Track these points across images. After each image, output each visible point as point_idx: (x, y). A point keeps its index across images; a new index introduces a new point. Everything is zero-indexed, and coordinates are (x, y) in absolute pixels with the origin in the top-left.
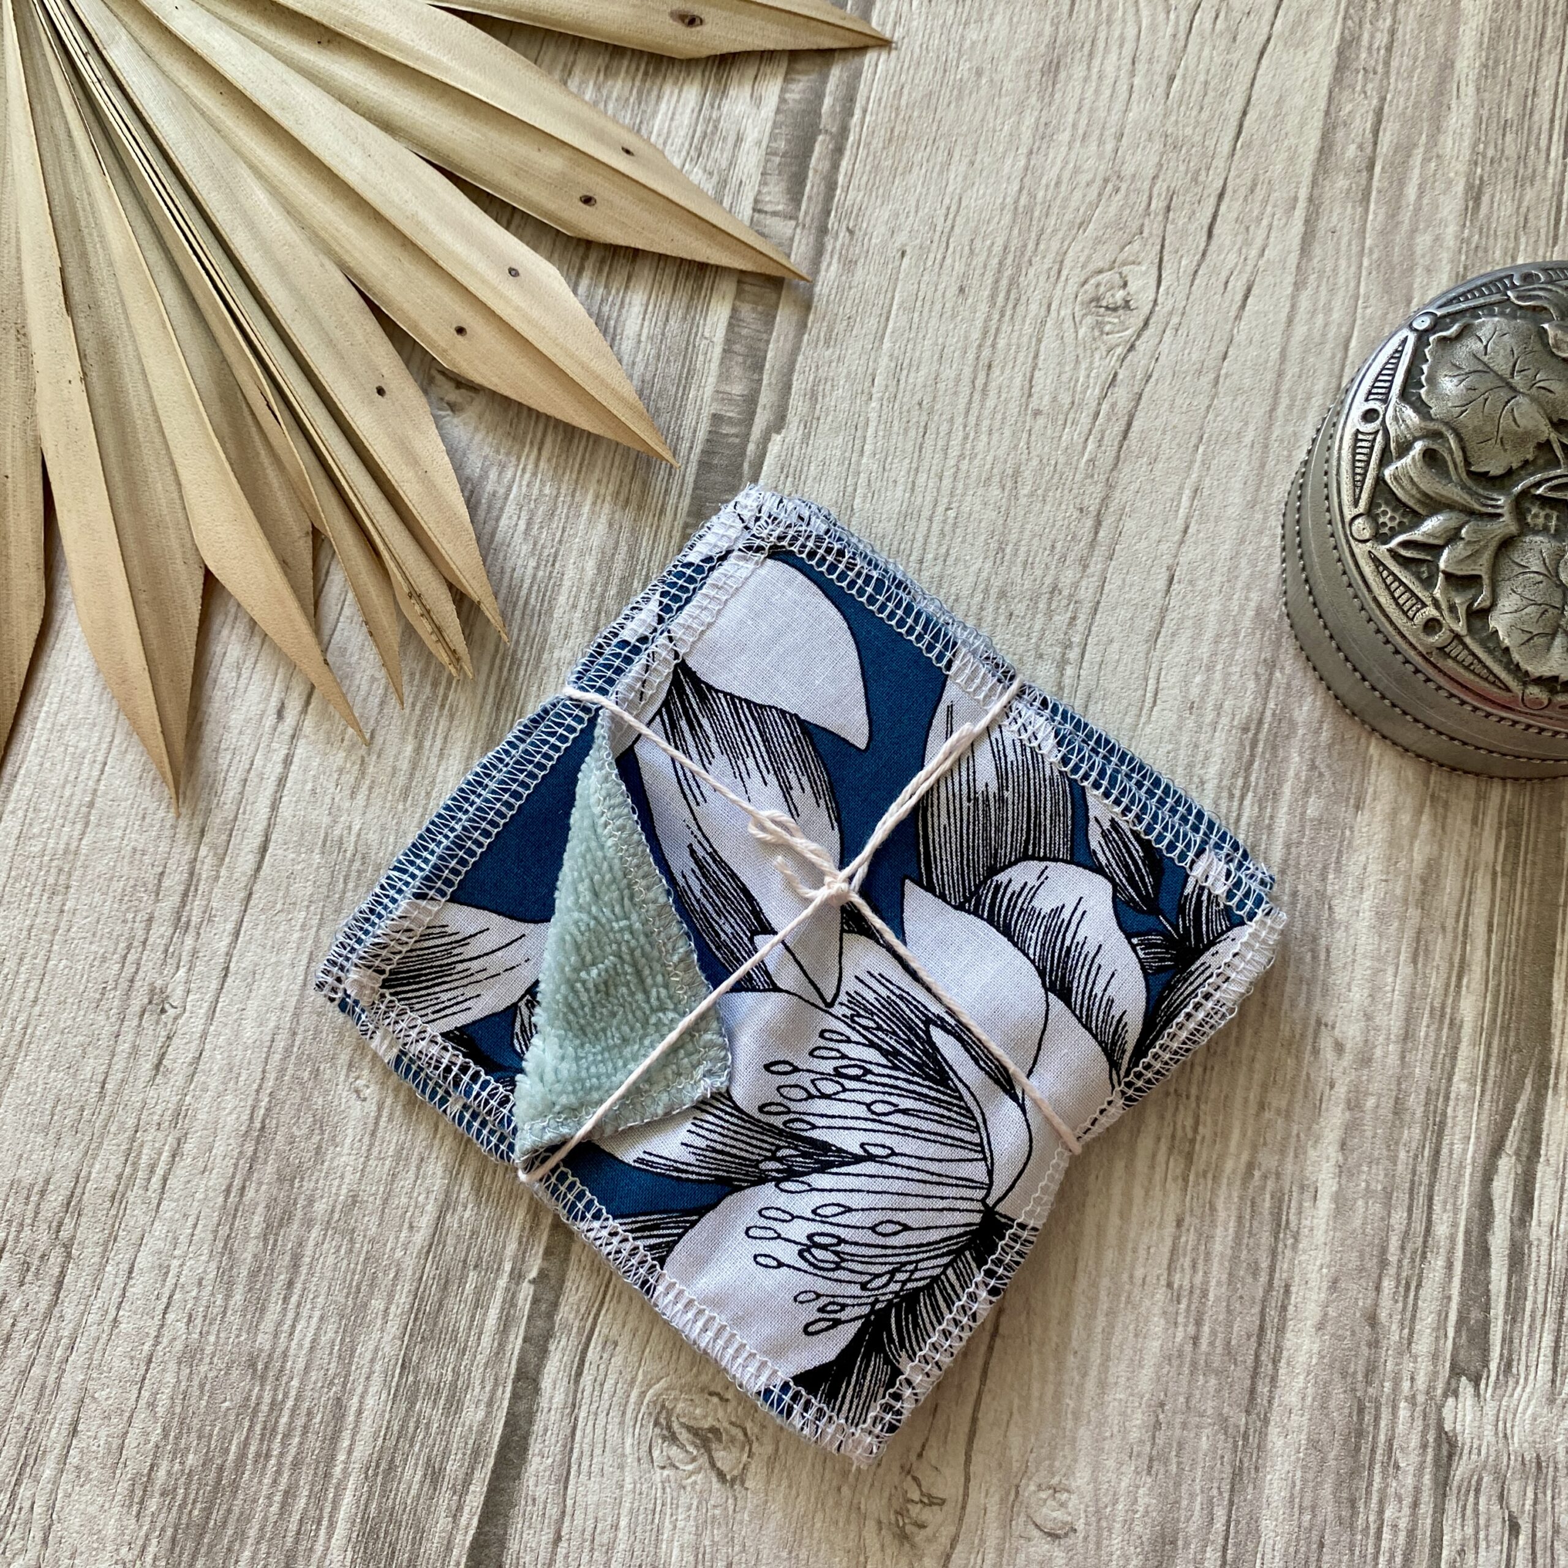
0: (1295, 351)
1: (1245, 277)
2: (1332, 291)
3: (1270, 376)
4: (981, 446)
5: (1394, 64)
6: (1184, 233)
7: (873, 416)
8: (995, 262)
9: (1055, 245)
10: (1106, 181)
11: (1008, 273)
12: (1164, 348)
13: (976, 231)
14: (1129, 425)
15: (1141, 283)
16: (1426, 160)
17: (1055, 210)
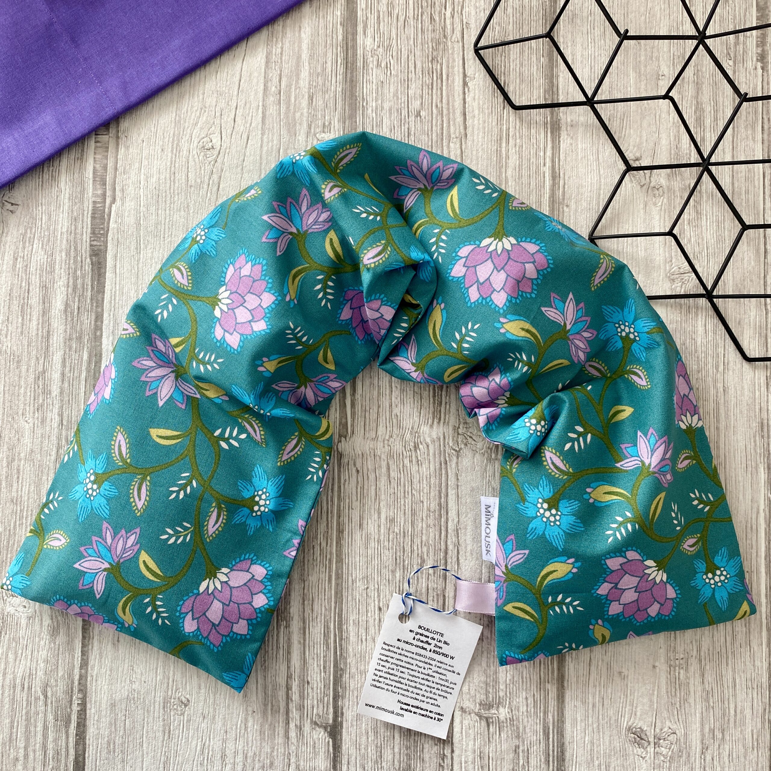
0: (264, 156)
1: (246, 134)
3: (258, 165)
4: (176, 199)
5: (283, 58)
6: (227, 122)
7: (142, 194)
8: (171, 139)
9: (189, 131)
10: (201, 109)
11: (176, 142)
12: (225, 160)
13: (164, 130)
14: (219, 186)
15: (216, 140)
16: (296, 89)
17: (187, 120)
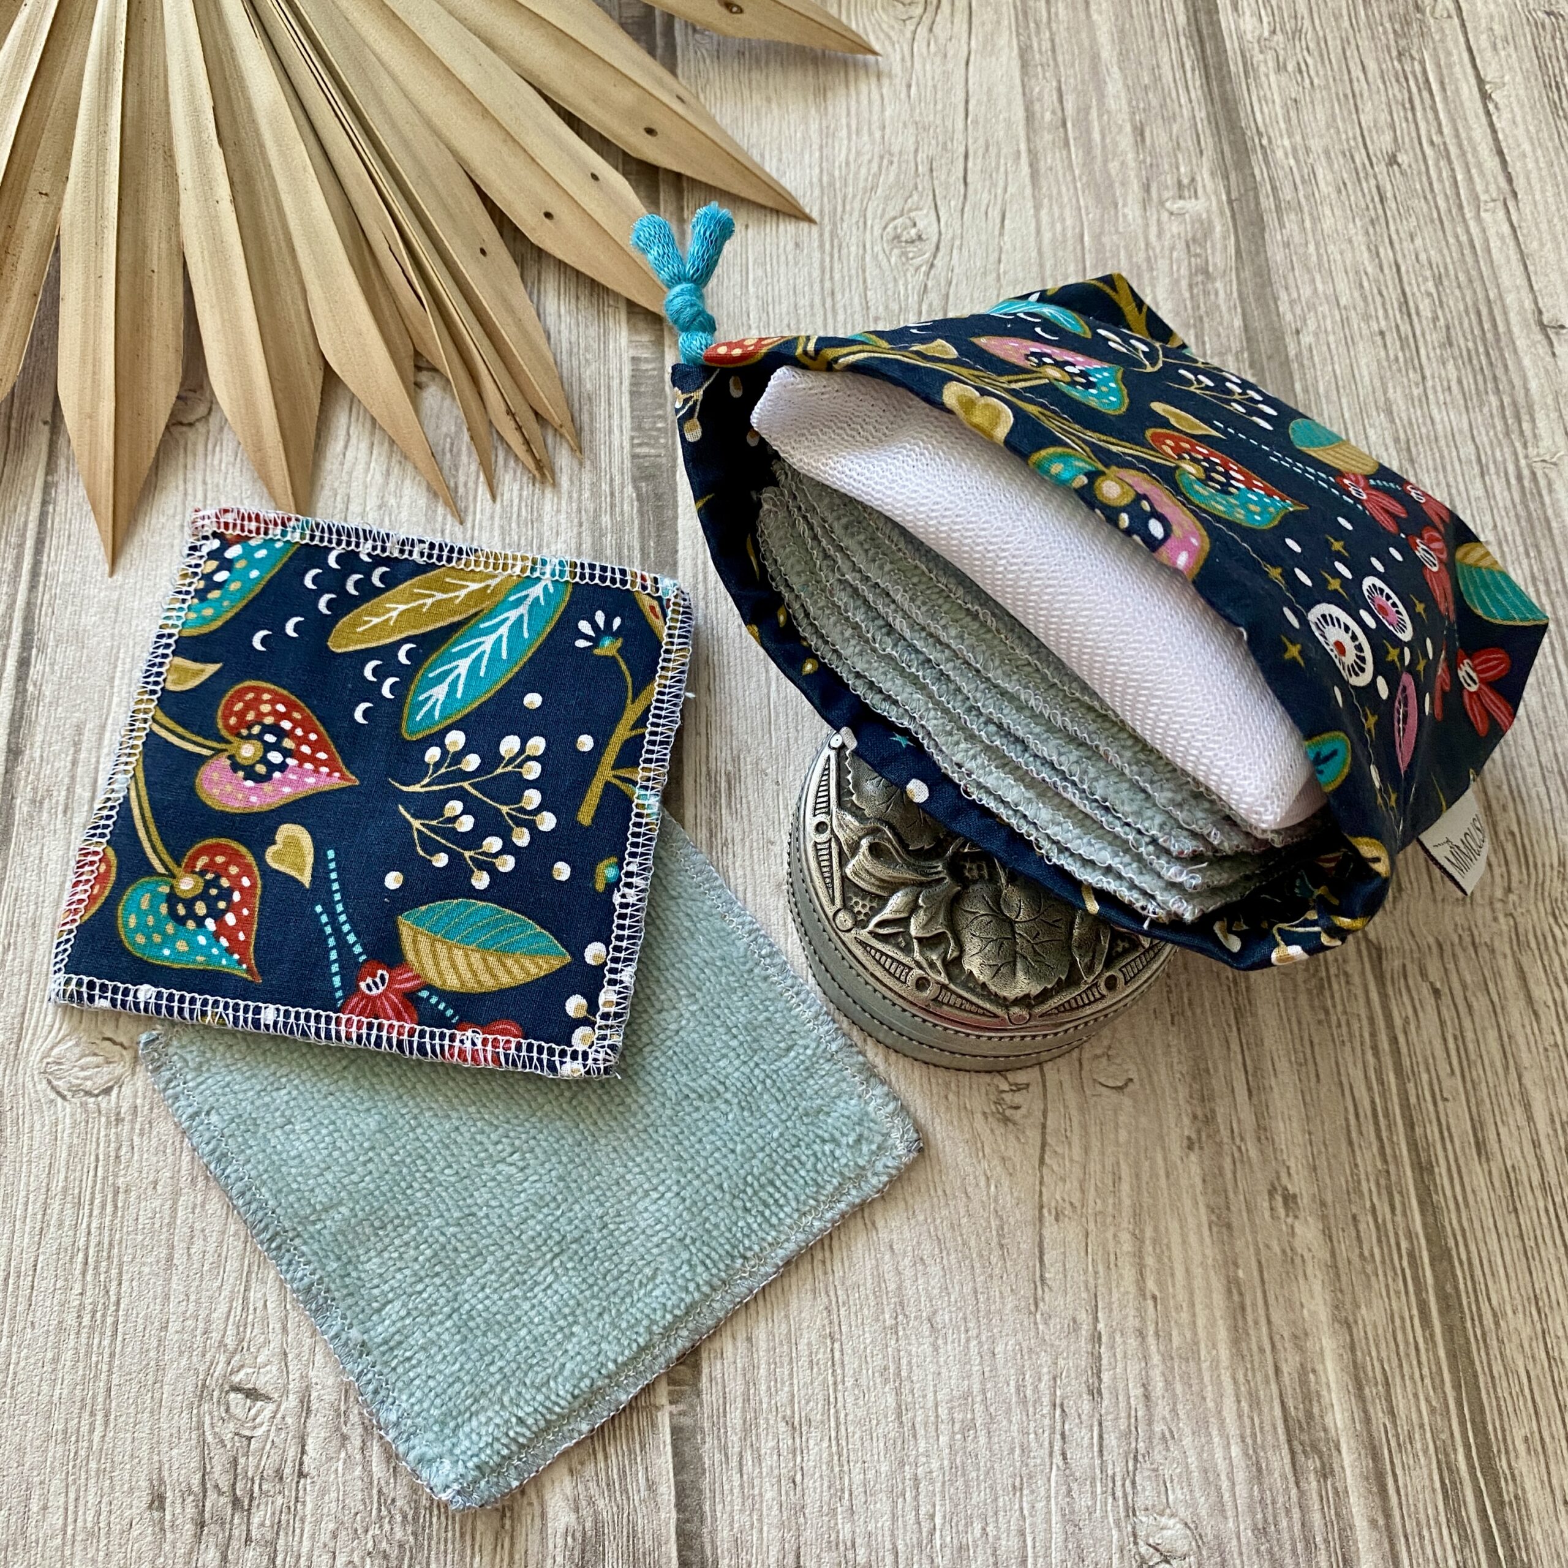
2: (1061, 207)
